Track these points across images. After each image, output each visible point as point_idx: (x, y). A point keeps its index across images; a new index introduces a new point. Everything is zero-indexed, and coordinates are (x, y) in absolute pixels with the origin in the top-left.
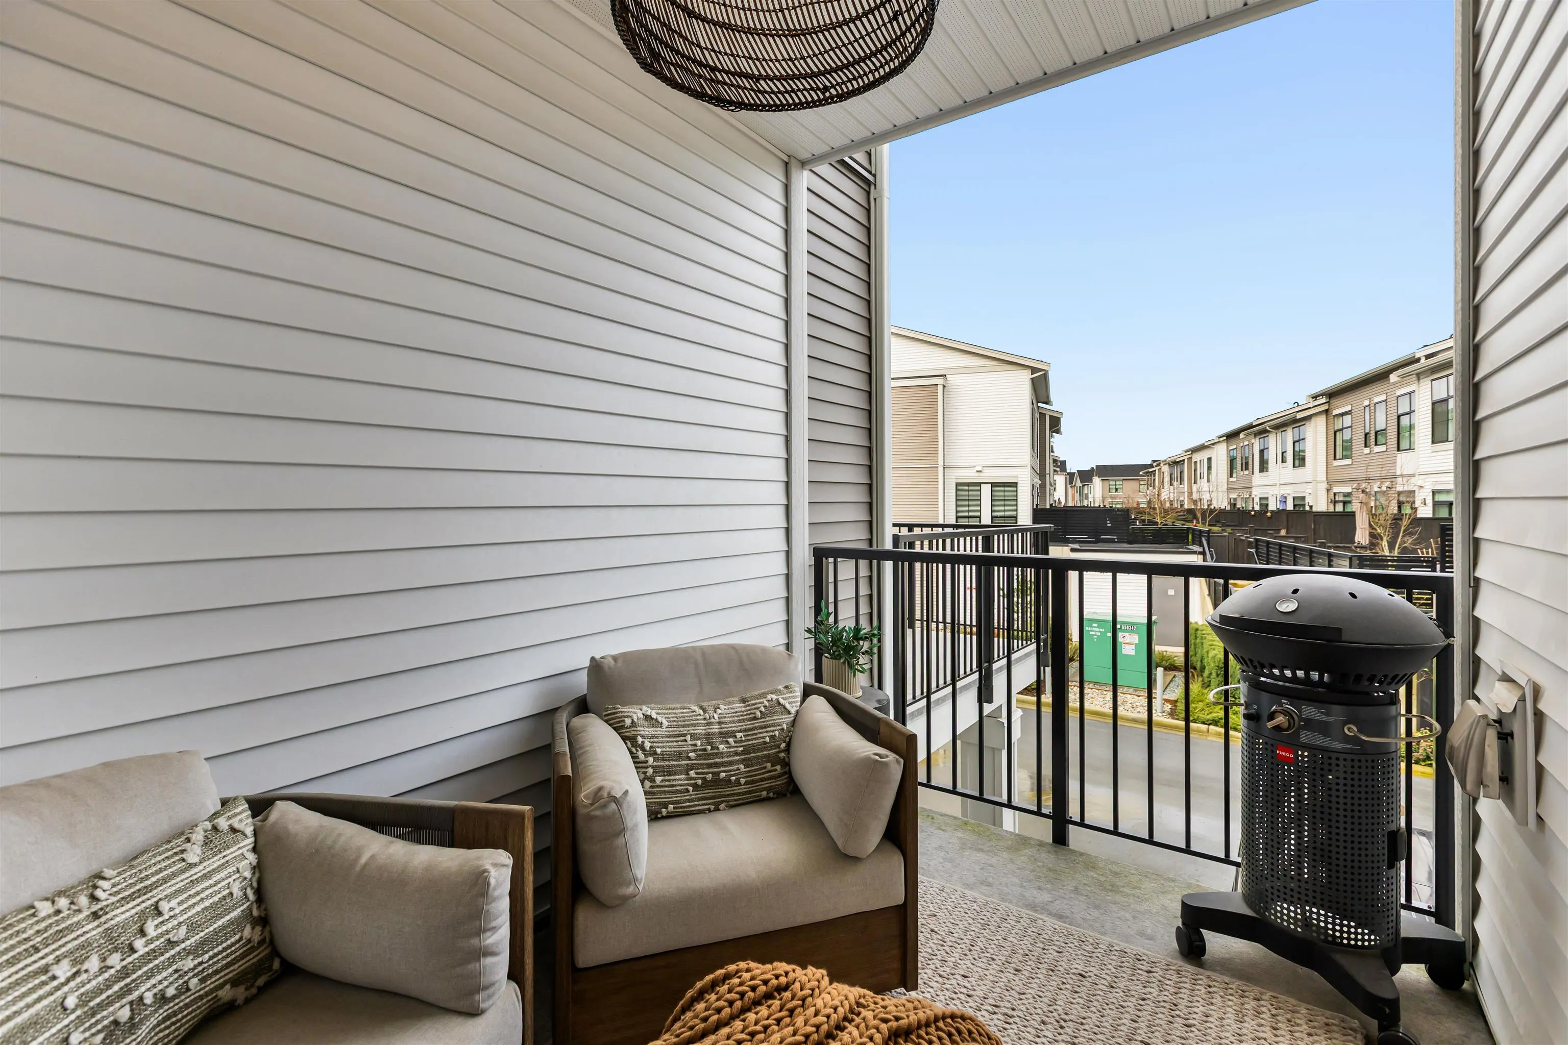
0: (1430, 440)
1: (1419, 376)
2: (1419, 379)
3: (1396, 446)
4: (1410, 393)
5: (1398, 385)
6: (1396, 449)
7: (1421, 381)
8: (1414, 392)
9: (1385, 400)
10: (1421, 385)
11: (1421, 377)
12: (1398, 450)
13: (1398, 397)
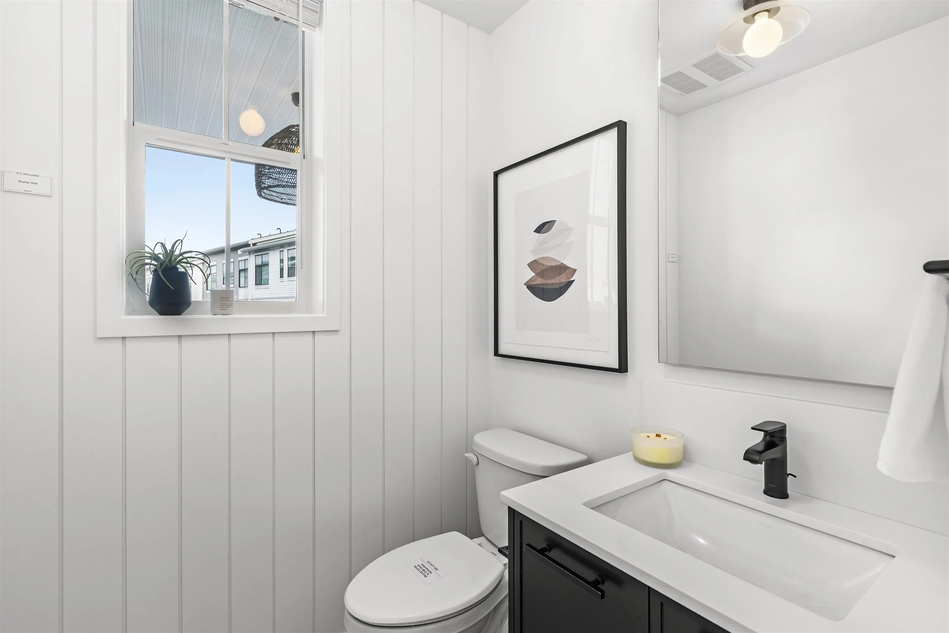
0: (255, 284)
1: (250, 253)
2: (250, 254)
3: (238, 285)
4: (245, 260)
5: (241, 256)
6: (238, 286)
7: (251, 255)
8: (247, 259)
9: (233, 262)
10: (251, 257)
11: (251, 253)
12: (239, 287)
13: (239, 261)
